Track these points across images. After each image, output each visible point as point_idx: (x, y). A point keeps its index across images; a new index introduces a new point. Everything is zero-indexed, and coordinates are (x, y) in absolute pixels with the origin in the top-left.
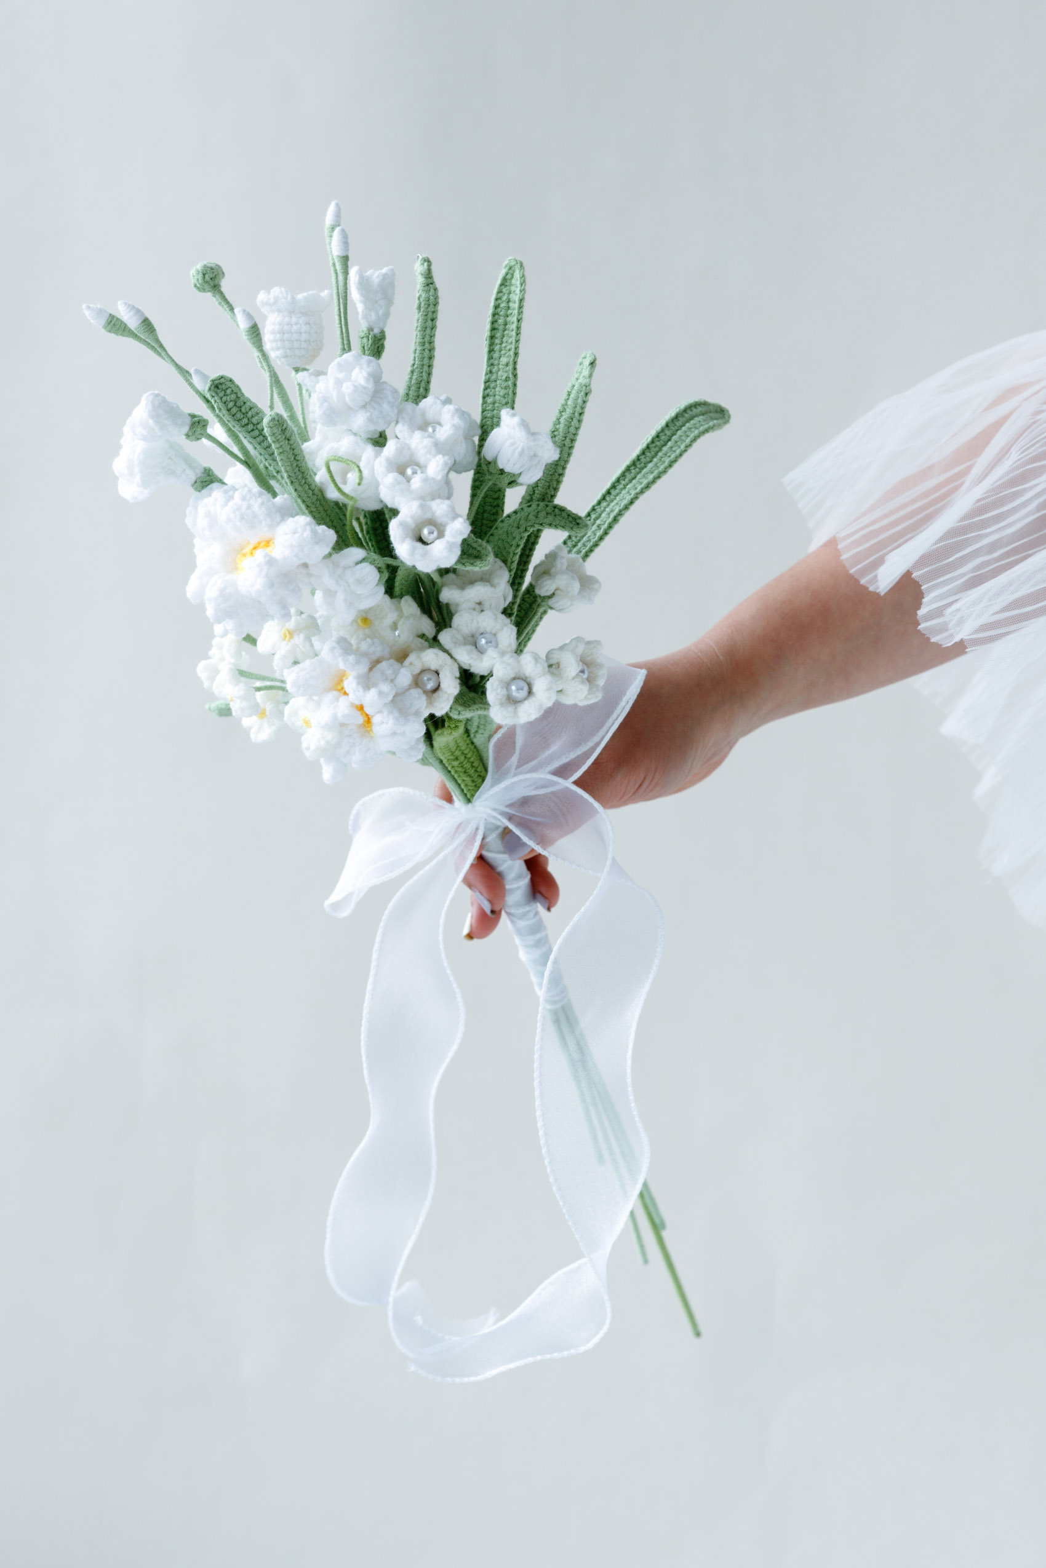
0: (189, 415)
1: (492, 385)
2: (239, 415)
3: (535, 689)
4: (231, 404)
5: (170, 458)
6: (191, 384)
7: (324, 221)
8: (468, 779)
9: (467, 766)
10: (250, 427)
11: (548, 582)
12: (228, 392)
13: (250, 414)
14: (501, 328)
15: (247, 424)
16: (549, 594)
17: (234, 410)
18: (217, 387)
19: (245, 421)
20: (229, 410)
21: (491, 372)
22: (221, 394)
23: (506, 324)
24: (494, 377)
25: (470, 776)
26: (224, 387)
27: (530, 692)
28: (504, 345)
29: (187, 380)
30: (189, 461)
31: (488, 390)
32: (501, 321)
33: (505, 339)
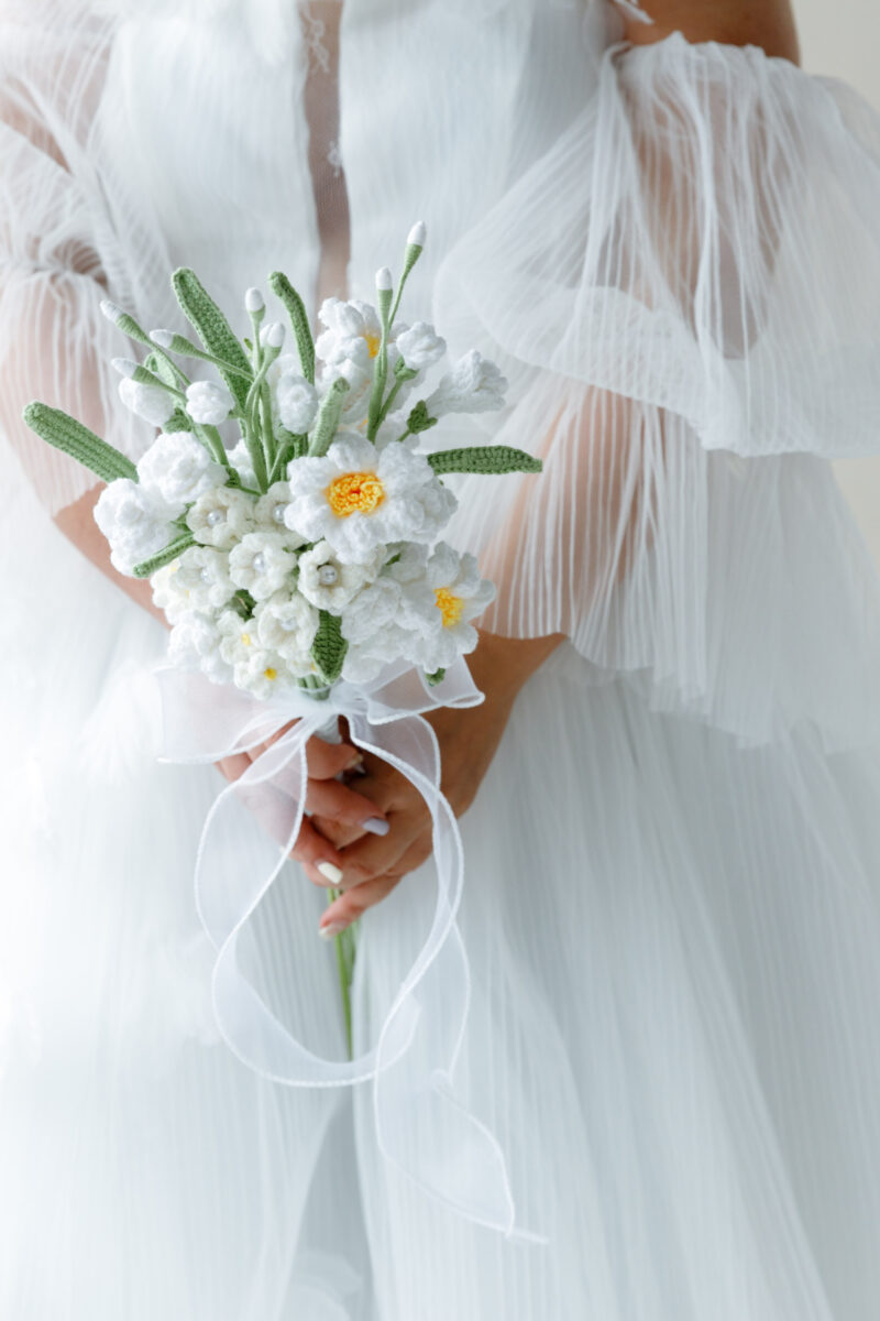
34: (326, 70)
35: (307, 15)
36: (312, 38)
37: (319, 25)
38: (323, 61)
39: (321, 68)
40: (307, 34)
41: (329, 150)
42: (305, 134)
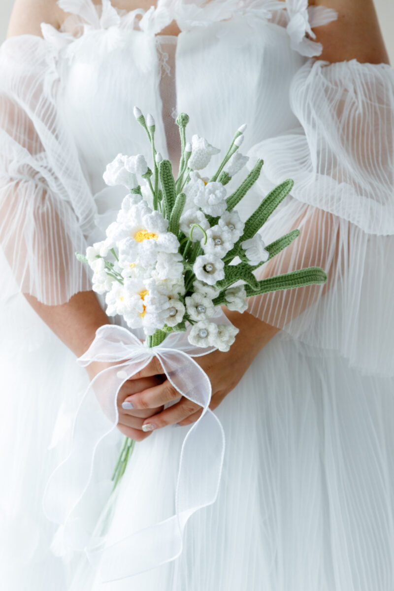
0: (148, 168)
1: (255, 217)
2: (166, 179)
3: (209, 337)
4: (166, 173)
5: (130, 177)
6: (154, 157)
7: (238, 128)
8: (156, 340)
9: (159, 336)
10: (167, 185)
11: (232, 298)
12: (167, 168)
13: (169, 181)
14: (271, 200)
15: (166, 184)
16: (230, 301)
17: (165, 176)
18: (164, 164)
19: (167, 182)
20: (164, 175)
21: (258, 212)
22: (164, 168)
23: (274, 200)
24: (257, 215)
25: (158, 340)
26: (167, 166)
27: (207, 337)
28: (268, 206)
29: (154, 154)
30: (135, 181)
31: (253, 218)
32: (273, 198)
33: (270, 205)
34: (169, 75)
35: (160, 50)
36: (163, 61)
37: (166, 56)
38: (168, 71)
39: (167, 74)
40: (161, 59)
41: (172, 112)
42: (160, 105)
